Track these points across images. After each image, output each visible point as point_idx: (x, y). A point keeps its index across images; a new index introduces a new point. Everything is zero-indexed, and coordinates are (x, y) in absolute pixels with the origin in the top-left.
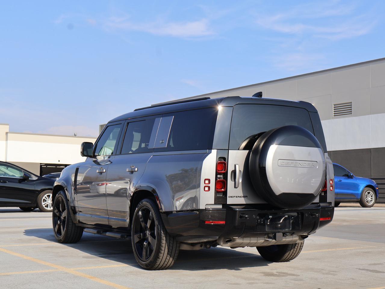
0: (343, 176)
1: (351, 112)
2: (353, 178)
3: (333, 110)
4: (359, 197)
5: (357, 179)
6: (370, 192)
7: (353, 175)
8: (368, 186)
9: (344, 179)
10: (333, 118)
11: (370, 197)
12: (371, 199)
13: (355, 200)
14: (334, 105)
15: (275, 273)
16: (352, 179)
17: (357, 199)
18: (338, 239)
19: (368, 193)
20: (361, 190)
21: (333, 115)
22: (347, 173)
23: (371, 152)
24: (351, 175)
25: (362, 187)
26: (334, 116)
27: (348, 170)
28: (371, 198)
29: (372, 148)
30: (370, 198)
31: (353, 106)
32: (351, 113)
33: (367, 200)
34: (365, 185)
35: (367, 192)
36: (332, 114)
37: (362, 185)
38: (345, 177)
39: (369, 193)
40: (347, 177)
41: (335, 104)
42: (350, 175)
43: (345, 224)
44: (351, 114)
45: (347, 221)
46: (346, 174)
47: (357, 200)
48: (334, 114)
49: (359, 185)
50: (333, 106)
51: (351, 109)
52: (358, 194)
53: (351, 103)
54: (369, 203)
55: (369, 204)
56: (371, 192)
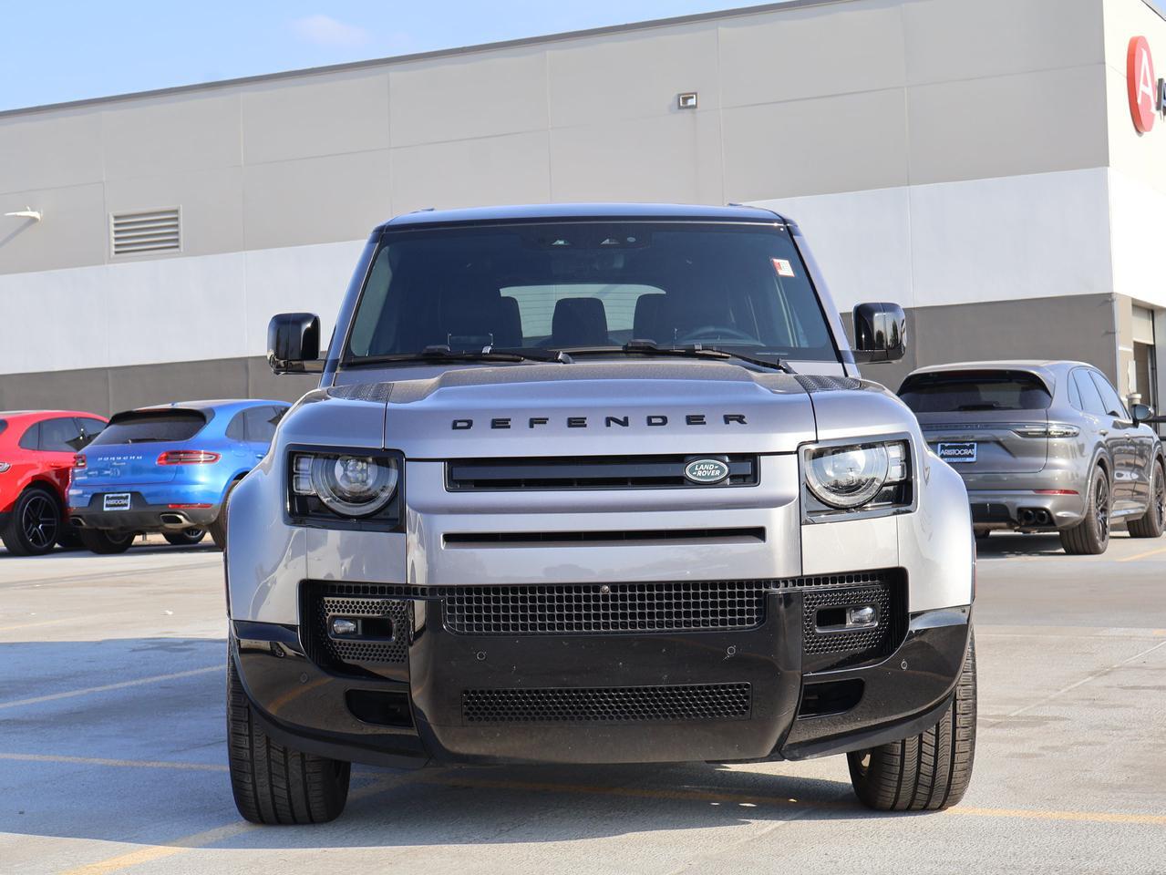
1: (177, 240)
3: (113, 234)
10: (111, 261)
14: (116, 218)
21: (114, 249)
23: (247, 369)
26: (116, 253)
29: (250, 355)
31: (182, 229)
32: (175, 244)
36: (109, 243)
41: (119, 213)
44: (177, 247)
48: (117, 246)
50: (113, 221)
51: (177, 233)
53: (176, 211)
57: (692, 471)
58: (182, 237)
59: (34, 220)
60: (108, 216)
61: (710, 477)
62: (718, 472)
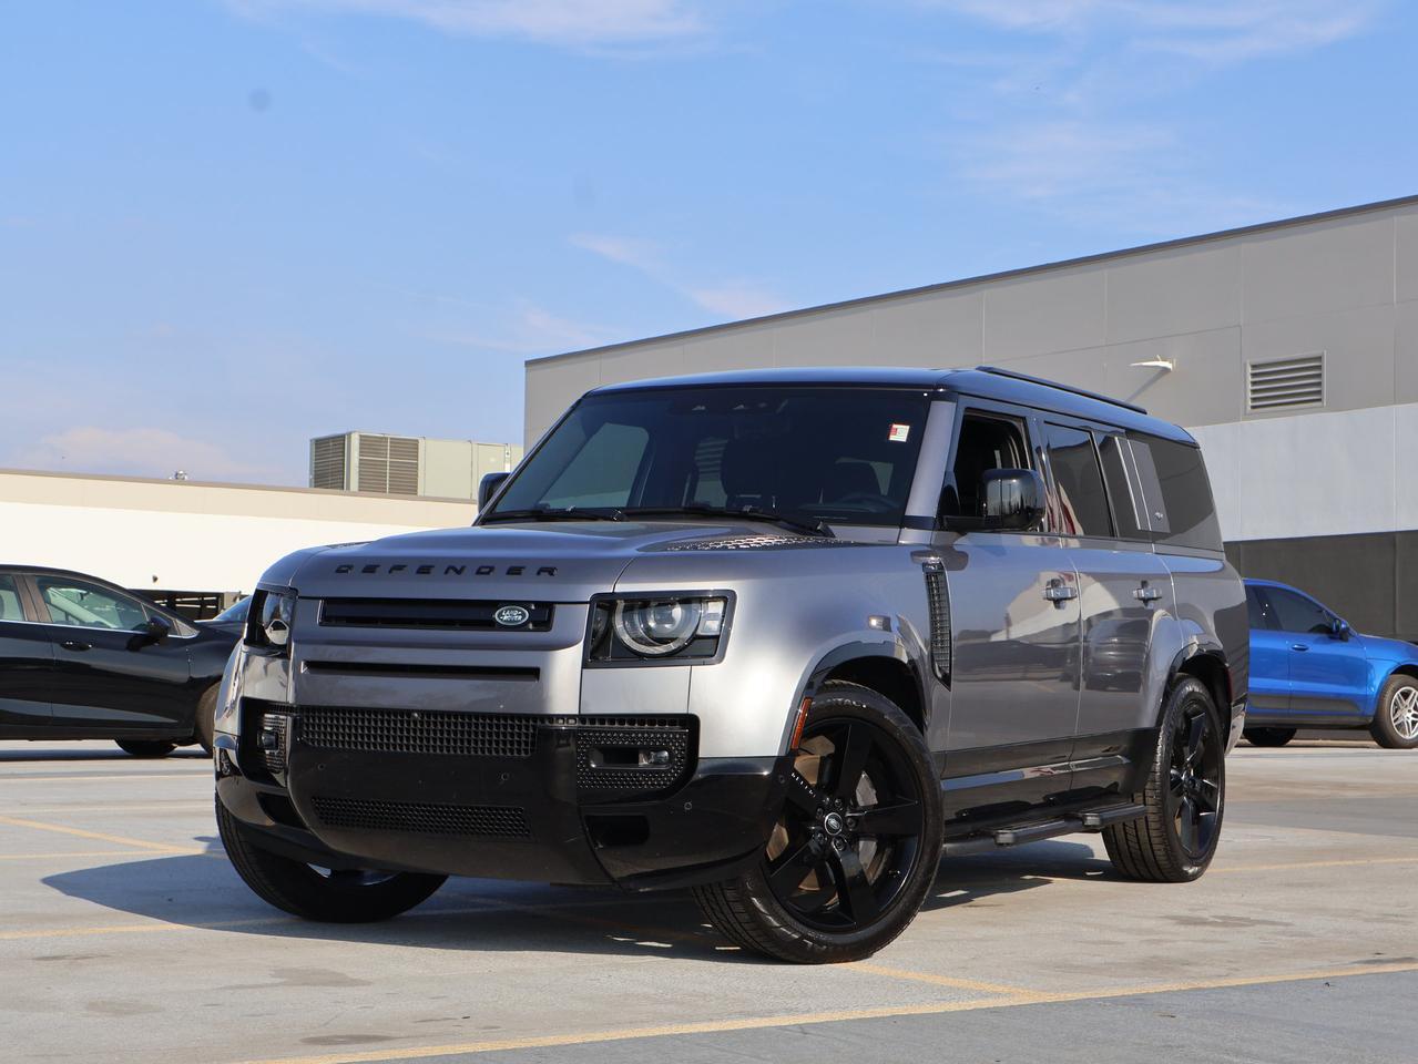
0: (1311, 631)
1: (1319, 392)
2: (1346, 640)
3: (1250, 387)
4: (1371, 711)
5: (1361, 642)
6: (1410, 692)
7: (1348, 629)
8: (1401, 670)
9: (1316, 642)
10: (1247, 417)
11: (1409, 711)
12: (1414, 716)
13: (1356, 720)
14: (1254, 367)
15: (1211, 919)
16: (1344, 643)
17: (1363, 715)
18: (1356, 835)
19: (1402, 693)
20: (1377, 683)
21: (1250, 403)
22: (1326, 621)
23: (1394, 545)
24: (1343, 626)
25: (1380, 671)
26: (1253, 407)
27: (1331, 612)
28: (1413, 712)
29: (1399, 529)
30: (1409, 715)
31: (1325, 380)
32: (1317, 397)
33: (1398, 722)
34: (1391, 665)
35: (1398, 692)
36: (1246, 401)
37: (1382, 665)
38: (1317, 636)
39: (1406, 695)
40: (1324, 635)
41: (1256, 362)
42: (1338, 627)
43: (1350, 794)
44: (1319, 400)
45: (1356, 787)
46: (1324, 623)
47: (1363, 721)
48: (1254, 399)
49: (1372, 667)
50: (1250, 371)
51: (1319, 384)
52: (1365, 698)
53: (1319, 358)
54: (1405, 734)
55: (1407, 737)
56: (1414, 691)
57: (500, 615)
58: (1325, 388)
59: (1165, 370)
60: (1245, 365)
61: (514, 621)
62: (520, 617)
